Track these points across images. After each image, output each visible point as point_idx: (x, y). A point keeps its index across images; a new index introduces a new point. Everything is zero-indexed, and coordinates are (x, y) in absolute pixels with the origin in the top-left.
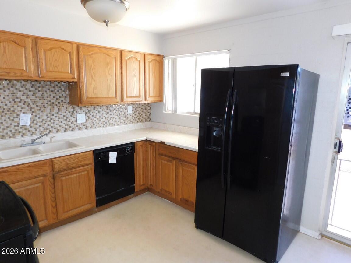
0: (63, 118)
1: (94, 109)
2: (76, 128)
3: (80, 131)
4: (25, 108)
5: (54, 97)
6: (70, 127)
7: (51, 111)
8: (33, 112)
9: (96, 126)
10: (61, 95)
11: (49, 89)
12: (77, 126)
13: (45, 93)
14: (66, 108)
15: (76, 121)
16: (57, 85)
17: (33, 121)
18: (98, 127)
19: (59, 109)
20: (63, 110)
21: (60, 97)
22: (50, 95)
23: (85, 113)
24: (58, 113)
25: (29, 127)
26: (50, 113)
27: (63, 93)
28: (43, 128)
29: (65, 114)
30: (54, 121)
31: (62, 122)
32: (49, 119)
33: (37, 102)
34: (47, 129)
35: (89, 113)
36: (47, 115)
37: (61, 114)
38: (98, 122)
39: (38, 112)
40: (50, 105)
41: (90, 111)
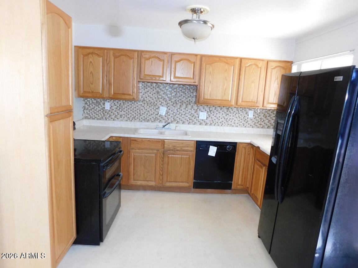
0: (189, 114)
1: (215, 109)
2: (198, 123)
3: (201, 126)
4: (163, 103)
5: (184, 97)
6: (193, 121)
7: (180, 107)
8: (168, 106)
9: (215, 124)
10: (189, 95)
11: (181, 91)
12: (199, 121)
13: (178, 93)
14: (192, 106)
15: (199, 117)
16: (187, 88)
17: (167, 112)
18: (217, 125)
19: (186, 106)
20: (189, 107)
21: (188, 97)
22: (182, 95)
23: (206, 111)
24: (185, 109)
25: (164, 117)
26: (179, 108)
27: (191, 94)
28: (174, 118)
29: (190, 111)
30: (182, 114)
31: (187, 116)
32: (178, 113)
33: (172, 99)
34: (176, 120)
35: (211, 112)
36: (177, 110)
37: (187, 110)
38: (217, 121)
39: (171, 106)
40: (181, 103)
41: (211, 111)
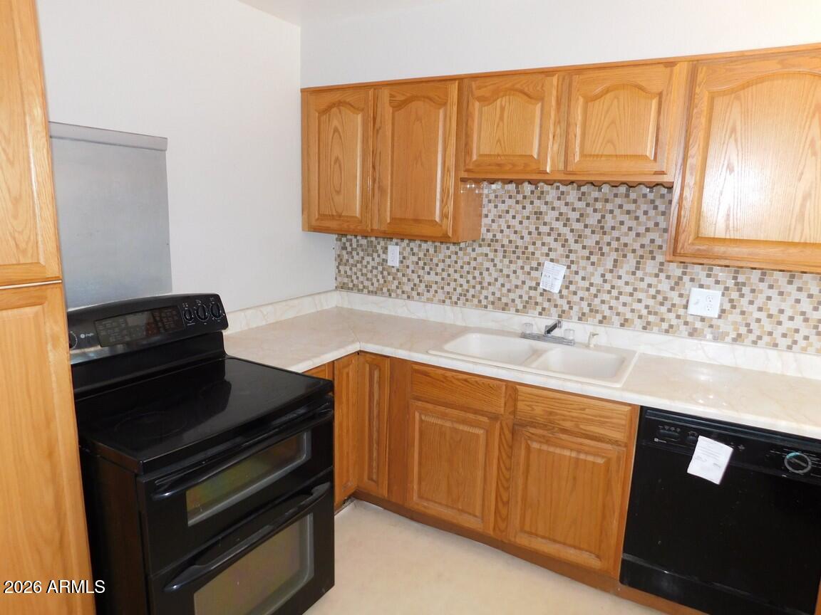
0: (647, 292)
1: (762, 280)
2: (683, 327)
3: (692, 342)
4: (556, 250)
5: (630, 229)
6: (663, 320)
7: (615, 266)
8: (572, 262)
9: (760, 338)
10: (651, 224)
11: (621, 207)
12: (686, 323)
13: (608, 216)
14: (662, 264)
15: (686, 307)
16: (645, 196)
17: (568, 283)
18: (767, 344)
19: (638, 263)
20: (651, 266)
21: (648, 230)
22: (622, 223)
23: (722, 287)
24: (634, 273)
25: (557, 297)
26: (611, 271)
27: (661, 219)
28: (589, 305)
29: (653, 281)
30: (620, 293)
31: (640, 301)
32: (607, 287)
33: (586, 237)
34: (597, 311)
35: (740, 290)
36: (603, 275)
37: (642, 280)
38: (768, 328)
39: (583, 263)
40: (617, 250)
41: (744, 284)
